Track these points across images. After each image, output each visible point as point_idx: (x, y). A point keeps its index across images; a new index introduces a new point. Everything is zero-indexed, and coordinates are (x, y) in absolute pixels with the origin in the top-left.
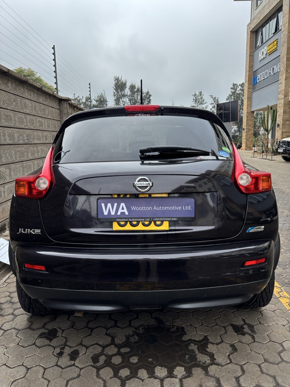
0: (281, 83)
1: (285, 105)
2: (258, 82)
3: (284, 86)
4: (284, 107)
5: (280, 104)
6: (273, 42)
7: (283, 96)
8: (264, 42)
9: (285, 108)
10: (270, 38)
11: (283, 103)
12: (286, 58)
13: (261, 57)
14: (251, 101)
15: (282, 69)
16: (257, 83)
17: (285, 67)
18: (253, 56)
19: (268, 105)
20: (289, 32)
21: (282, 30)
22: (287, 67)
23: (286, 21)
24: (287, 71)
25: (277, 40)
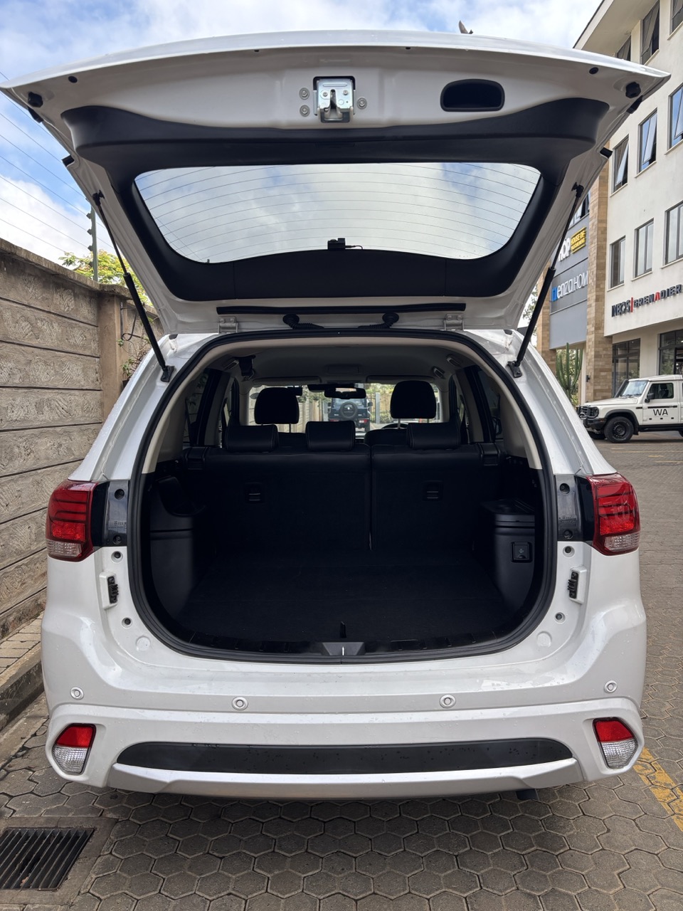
0: (590, 306)
1: (597, 343)
2: (559, 297)
3: (594, 311)
4: (596, 347)
5: (589, 341)
6: (580, 233)
7: (593, 329)
9: (597, 349)
10: (575, 223)
11: (593, 339)
12: (595, 265)
13: (562, 254)
14: (549, 330)
15: (591, 281)
16: (557, 299)
17: (595, 279)
19: (568, 344)
20: (600, 221)
21: (590, 216)
22: (597, 280)
23: (595, 202)
24: (598, 286)
25: (585, 229)
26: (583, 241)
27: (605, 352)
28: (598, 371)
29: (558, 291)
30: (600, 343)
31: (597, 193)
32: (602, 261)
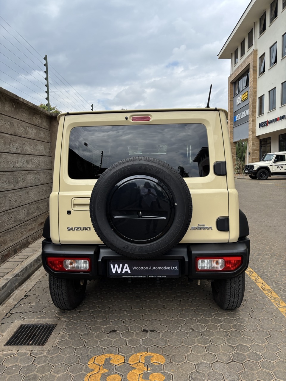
0: (250, 123)
1: (253, 139)
2: (237, 120)
3: (252, 125)
4: (253, 140)
6: (245, 93)
7: (251, 133)
8: (240, 91)
9: (253, 141)
10: (243, 89)
11: (251, 137)
12: (252, 106)
13: (238, 102)
14: (233, 134)
15: (250, 113)
18: (233, 100)
19: (241, 139)
20: (254, 88)
21: (250, 86)
22: (253, 112)
23: (252, 80)
24: (253, 115)
25: (247, 92)
26: (247, 96)
27: (256, 143)
28: (254, 150)
29: (237, 118)
30: (254, 139)
31: (252, 76)
32: (255, 105)
